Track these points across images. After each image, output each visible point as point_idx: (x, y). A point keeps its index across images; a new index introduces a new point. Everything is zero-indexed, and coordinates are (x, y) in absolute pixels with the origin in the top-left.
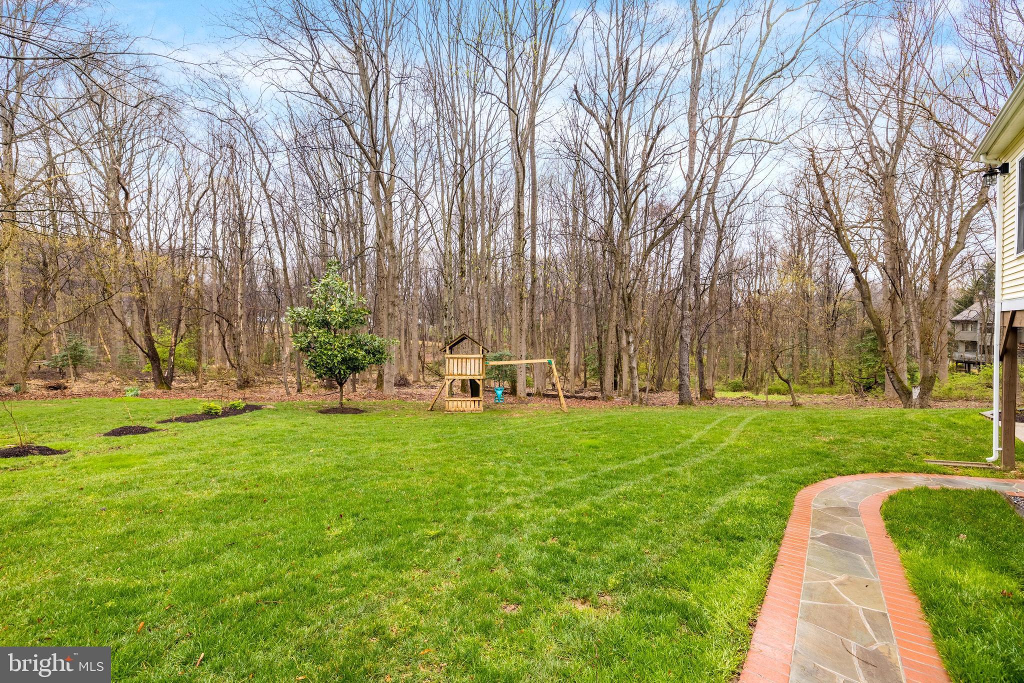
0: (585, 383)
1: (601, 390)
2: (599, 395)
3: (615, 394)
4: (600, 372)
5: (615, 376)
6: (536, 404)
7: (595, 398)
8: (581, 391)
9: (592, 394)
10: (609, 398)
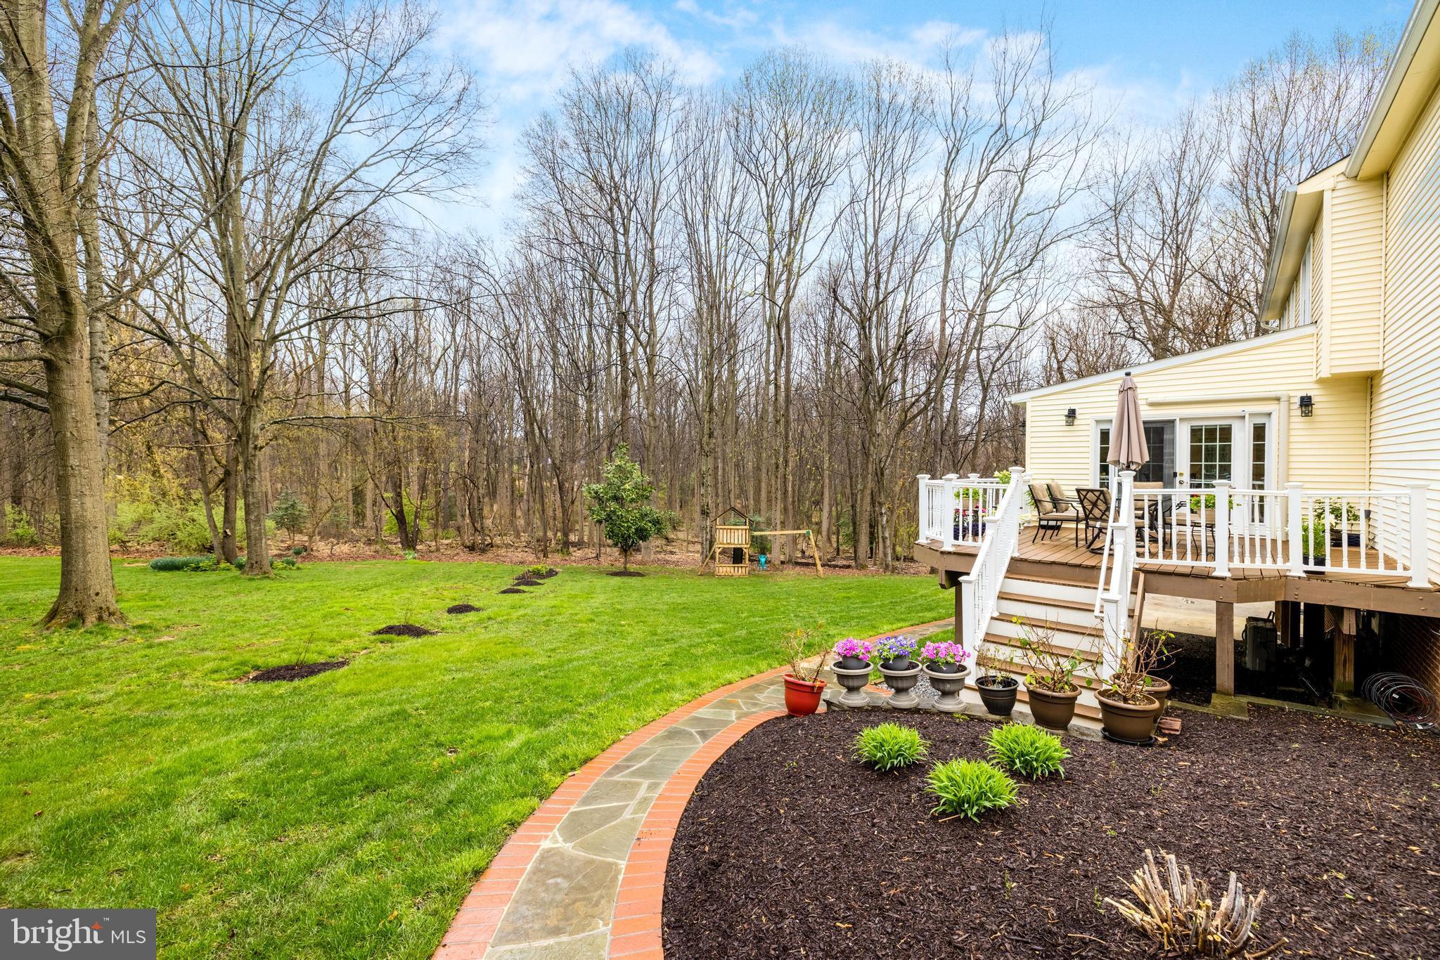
0: (838, 550)
1: (855, 558)
2: (853, 563)
3: (870, 563)
4: (854, 539)
5: (871, 543)
6: (791, 572)
7: (849, 567)
8: (833, 559)
9: (845, 563)
10: (862, 567)
